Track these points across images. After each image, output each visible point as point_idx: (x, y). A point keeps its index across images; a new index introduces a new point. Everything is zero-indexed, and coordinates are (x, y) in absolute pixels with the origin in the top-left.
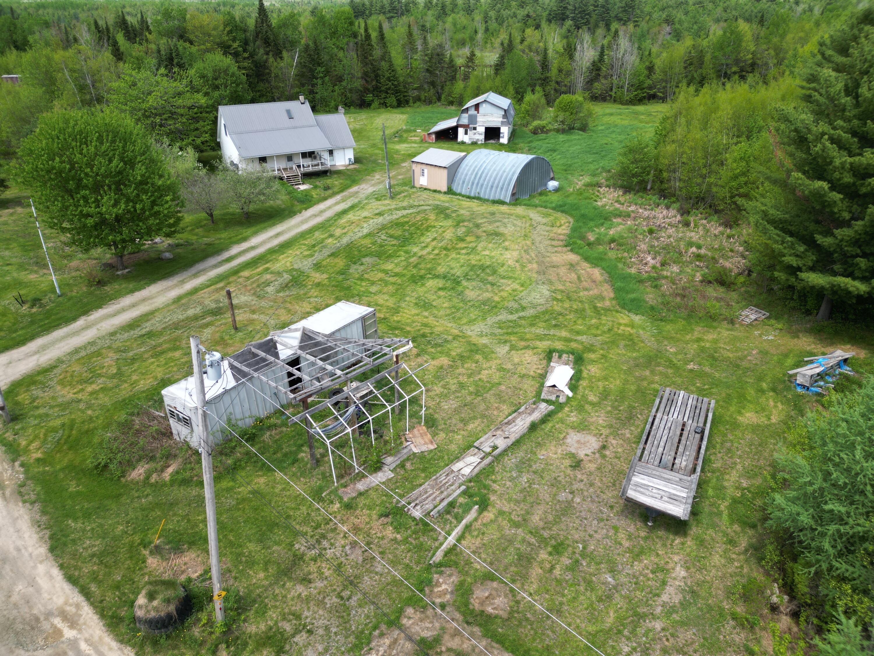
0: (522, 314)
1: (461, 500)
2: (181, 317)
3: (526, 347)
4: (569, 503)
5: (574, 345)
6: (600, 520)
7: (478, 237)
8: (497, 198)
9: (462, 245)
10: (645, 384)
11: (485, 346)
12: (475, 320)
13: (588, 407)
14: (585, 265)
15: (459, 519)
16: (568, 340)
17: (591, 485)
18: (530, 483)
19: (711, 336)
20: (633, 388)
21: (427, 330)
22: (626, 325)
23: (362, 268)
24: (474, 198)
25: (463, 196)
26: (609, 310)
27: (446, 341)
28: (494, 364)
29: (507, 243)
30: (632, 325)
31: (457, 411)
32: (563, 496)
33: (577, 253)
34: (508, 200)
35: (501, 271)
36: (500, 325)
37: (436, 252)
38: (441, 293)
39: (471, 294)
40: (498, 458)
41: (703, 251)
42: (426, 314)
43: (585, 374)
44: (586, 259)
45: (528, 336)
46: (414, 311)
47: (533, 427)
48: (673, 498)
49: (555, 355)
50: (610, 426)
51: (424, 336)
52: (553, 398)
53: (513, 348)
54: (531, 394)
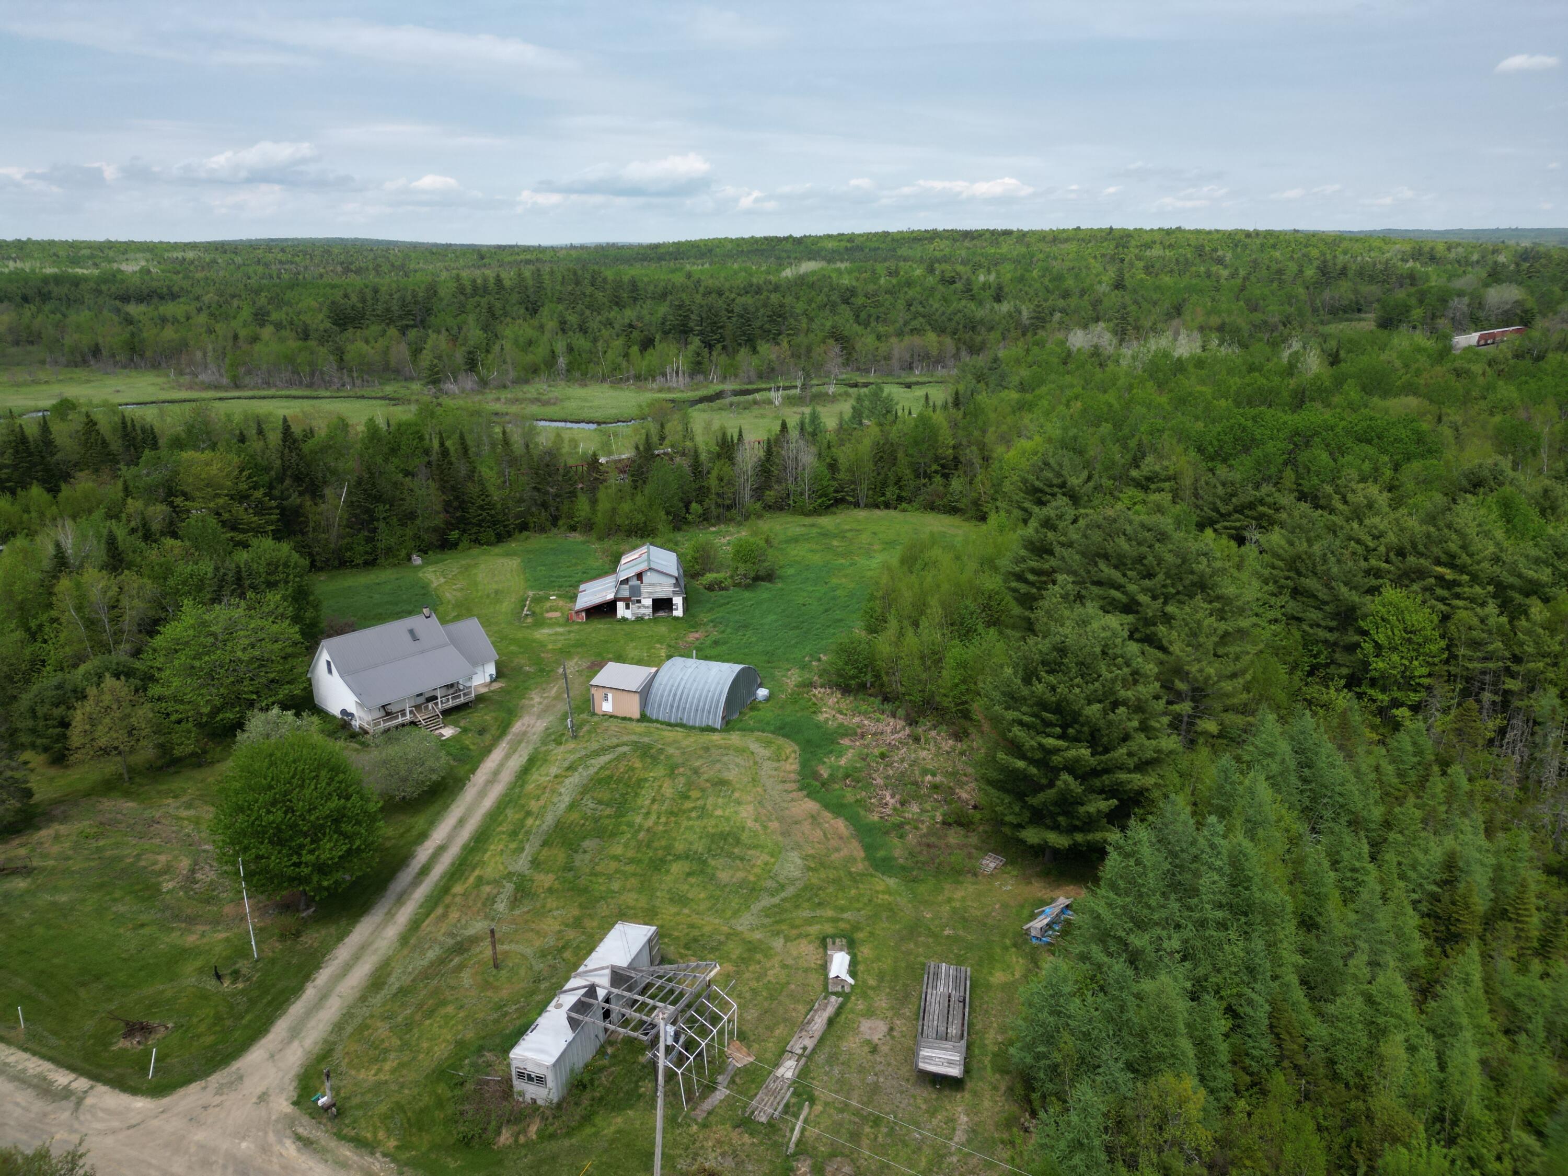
0: (783, 895)
1: (793, 1100)
2: (425, 963)
3: (799, 936)
4: (876, 1084)
5: (842, 925)
6: (902, 1093)
7: (703, 790)
8: (704, 724)
9: (688, 805)
10: (912, 958)
11: (760, 941)
12: (738, 910)
13: (870, 992)
14: (827, 815)
15: (797, 1116)
16: (835, 920)
17: (889, 1064)
18: (842, 1073)
19: (959, 894)
20: (903, 965)
21: (696, 933)
22: (884, 892)
23: (587, 857)
24: (676, 725)
25: (662, 723)
26: (863, 875)
27: (720, 943)
28: (776, 961)
29: (737, 795)
30: (888, 892)
31: (759, 1019)
32: (870, 1079)
33: (815, 799)
34: (718, 725)
35: (744, 837)
36: (767, 912)
37: (663, 820)
38: (692, 880)
39: (724, 876)
40: (810, 1058)
41: (938, 779)
42: (686, 911)
43: (860, 958)
44: (826, 806)
45: (798, 922)
46: (673, 910)
47: (831, 1022)
48: (951, 1063)
49: (829, 941)
50: (892, 1008)
51: (695, 940)
52: (839, 989)
53: (787, 939)
54: (819, 988)
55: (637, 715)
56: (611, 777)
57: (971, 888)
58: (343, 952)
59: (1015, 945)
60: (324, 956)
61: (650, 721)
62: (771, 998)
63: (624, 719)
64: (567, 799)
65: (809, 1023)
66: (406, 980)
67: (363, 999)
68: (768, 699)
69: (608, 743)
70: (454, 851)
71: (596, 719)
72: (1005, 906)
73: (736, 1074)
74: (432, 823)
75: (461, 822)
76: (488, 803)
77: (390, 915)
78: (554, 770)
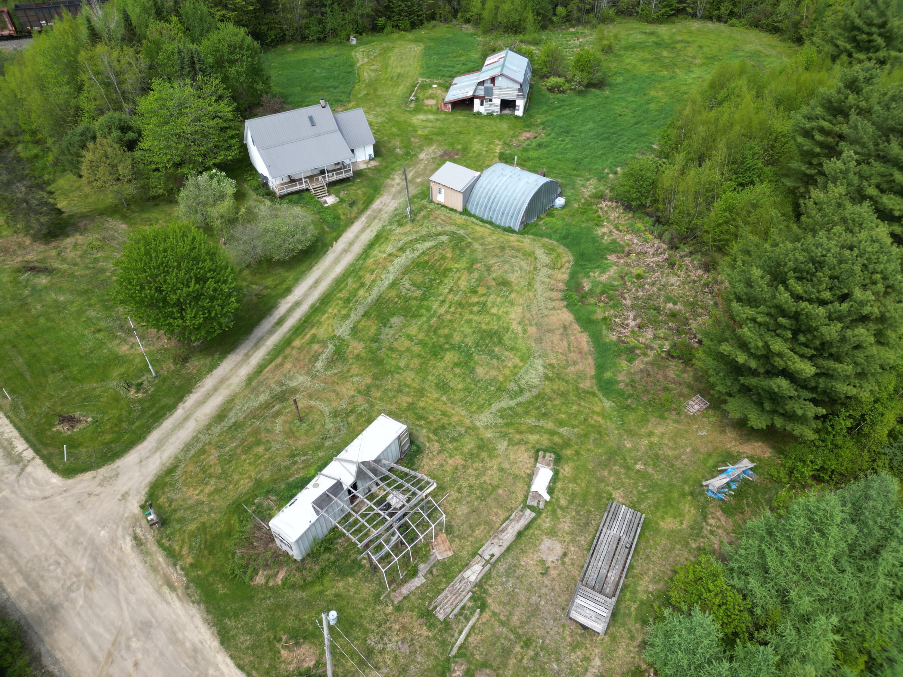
0: (520, 399)
1: (470, 604)
2: (256, 404)
3: (519, 443)
4: (537, 605)
5: (556, 439)
6: (555, 620)
7: (489, 288)
8: (507, 225)
9: (475, 299)
10: (602, 486)
11: (489, 439)
12: (482, 406)
13: (559, 512)
14: (577, 327)
15: (468, 619)
16: (553, 433)
17: (553, 590)
18: (514, 587)
20: (593, 491)
21: (445, 421)
22: (598, 414)
23: (392, 332)
24: (487, 222)
25: (477, 218)
26: (588, 392)
27: (460, 435)
28: (494, 464)
29: (513, 296)
30: (603, 414)
31: (467, 516)
32: (534, 599)
33: (571, 311)
34: (517, 229)
35: (506, 339)
36: (503, 413)
37: (452, 309)
38: (457, 370)
39: (480, 371)
40: (494, 565)
41: (678, 307)
42: (444, 398)
43: (561, 476)
44: (578, 320)
45: (524, 428)
46: (436, 395)
47: (520, 534)
49: (541, 453)
50: (572, 533)
51: (443, 427)
52: (534, 503)
53: (511, 443)
54: (521, 498)
55: (460, 208)
56: (427, 262)
57: (672, 426)
58: (209, 382)
59: (692, 494)
60: (196, 383)
61: (470, 215)
62: (482, 498)
63: (451, 210)
64: (391, 277)
65: (503, 531)
66: (241, 416)
67: (209, 427)
68: (563, 207)
69: (434, 230)
70: (305, 308)
71: (432, 206)
72: (695, 451)
73: (434, 565)
74: (297, 280)
75: (316, 283)
76: (339, 270)
77: (248, 356)
78: (390, 249)
